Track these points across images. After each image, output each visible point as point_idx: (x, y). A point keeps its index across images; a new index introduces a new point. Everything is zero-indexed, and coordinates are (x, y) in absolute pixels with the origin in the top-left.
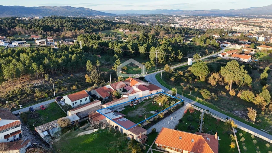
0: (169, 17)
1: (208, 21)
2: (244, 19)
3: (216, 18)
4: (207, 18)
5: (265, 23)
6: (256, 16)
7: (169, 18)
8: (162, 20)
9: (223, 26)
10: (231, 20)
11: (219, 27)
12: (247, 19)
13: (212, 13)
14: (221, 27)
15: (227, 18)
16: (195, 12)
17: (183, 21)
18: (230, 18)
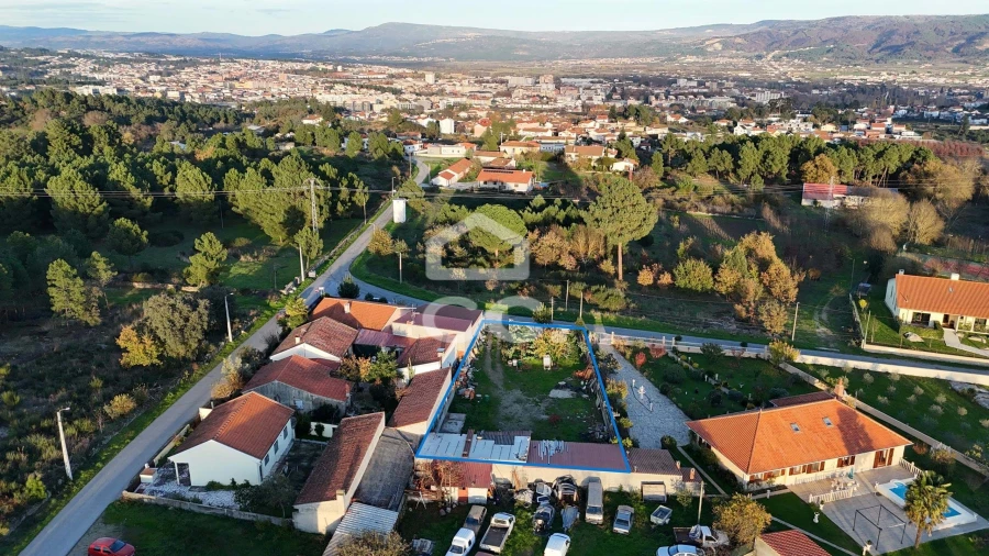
0: (41, 58)
1: (214, 72)
2: (330, 67)
3: (239, 63)
4: (207, 63)
5: (401, 81)
6: (357, 59)
7: (44, 63)
8: (10, 69)
9: (283, 90)
10: (296, 72)
11: (273, 96)
12: (340, 68)
13: (211, 44)
14: (280, 94)
15: (277, 65)
16: (143, 39)
17: (112, 72)
18: (288, 65)
